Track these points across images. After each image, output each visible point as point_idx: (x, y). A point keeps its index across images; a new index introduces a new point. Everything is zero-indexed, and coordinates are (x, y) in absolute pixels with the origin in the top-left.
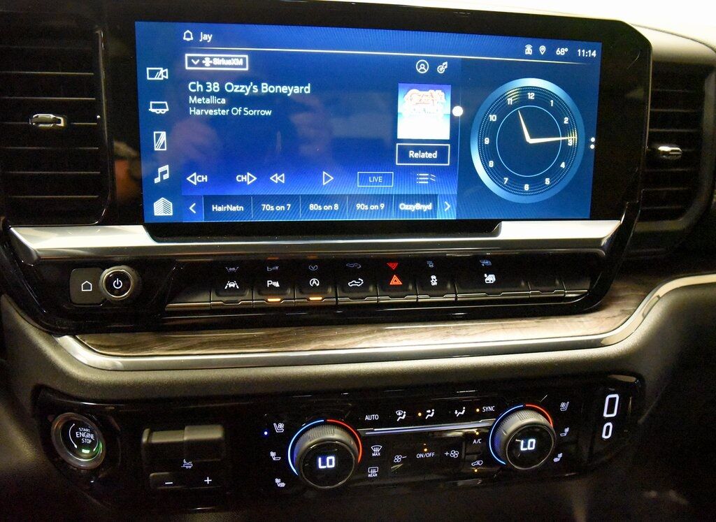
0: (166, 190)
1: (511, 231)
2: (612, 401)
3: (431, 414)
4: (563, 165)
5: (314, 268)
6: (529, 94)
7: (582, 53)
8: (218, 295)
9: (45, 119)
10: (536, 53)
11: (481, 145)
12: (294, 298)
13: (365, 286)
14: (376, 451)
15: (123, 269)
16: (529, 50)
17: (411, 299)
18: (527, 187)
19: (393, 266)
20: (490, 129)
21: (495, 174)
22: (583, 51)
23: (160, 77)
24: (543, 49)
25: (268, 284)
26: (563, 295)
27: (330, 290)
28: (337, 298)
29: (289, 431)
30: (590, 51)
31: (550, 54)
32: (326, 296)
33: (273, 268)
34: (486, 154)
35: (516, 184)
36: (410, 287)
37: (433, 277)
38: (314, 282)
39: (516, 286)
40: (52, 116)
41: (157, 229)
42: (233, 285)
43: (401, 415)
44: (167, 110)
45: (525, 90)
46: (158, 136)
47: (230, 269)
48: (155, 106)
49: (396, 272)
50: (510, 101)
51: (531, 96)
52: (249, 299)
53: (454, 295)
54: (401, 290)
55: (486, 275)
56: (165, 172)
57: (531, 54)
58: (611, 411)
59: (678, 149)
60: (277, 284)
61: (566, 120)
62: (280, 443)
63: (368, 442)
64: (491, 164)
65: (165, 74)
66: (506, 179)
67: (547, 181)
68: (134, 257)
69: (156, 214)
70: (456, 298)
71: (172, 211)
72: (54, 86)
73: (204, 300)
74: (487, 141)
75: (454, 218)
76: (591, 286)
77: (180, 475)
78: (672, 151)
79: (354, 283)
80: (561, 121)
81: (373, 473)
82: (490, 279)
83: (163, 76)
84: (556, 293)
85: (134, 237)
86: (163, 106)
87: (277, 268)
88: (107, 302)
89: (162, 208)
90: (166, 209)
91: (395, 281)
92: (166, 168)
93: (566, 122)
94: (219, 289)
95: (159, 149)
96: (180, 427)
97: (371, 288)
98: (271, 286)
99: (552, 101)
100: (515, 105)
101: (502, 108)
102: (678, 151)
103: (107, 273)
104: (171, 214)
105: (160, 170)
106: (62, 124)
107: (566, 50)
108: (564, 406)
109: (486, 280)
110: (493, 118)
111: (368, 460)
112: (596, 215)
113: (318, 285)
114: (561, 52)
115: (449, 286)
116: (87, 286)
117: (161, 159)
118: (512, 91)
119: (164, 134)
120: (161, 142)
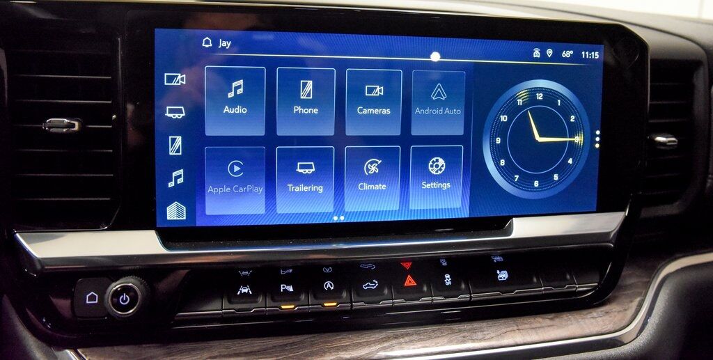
0: (178, 194)
1: (523, 228)
4: (570, 161)
6: (537, 94)
7: (586, 55)
8: (230, 302)
9: (59, 123)
10: (544, 57)
11: (494, 147)
12: (307, 303)
13: (380, 289)
15: (131, 282)
16: (537, 54)
17: (426, 300)
18: (536, 184)
19: (407, 266)
20: (501, 130)
21: (507, 172)
22: (587, 53)
23: (178, 82)
24: (550, 52)
25: (282, 288)
26: (574, 289)
27: (345, 294)
28: (351, 302)
30: (593, 53)
31: (557, 57)
32: (341, 301)
33: (288, 271)
34: (498, 153)
35: (526, 182)
36: (425, 289)
37: (447, 276)
38: (329, 285)
39: (529, 283)
40: (66, 120)
41: (169, 235)
42: (246, 291)
44: (184, 115)
45: (534, 91)
46: (173, 140)
47: (243, 273)
48: (171, 111)
49: (413, 272)
50: (520, 102)
51: (540, 96)
52: (263, 305)
53: (468, 296)
54: (416, 291)
55: (498, 272)
56: (179, 176)
57: (539, 56)
59: (673, 139)
60: (291, 289)
61: (573, 118)
64: (502, 163)
65: (182, 79)
66: (517, 176)
67: (556, 177)
68: (144, 267)
69: (168, 218)
70: (471, 297)
71: (185, 215)
73: (217, 307)
74: (498, 141)
75: (467, 215)
76: (601, 279)
78: (669, 141)
79: (368, 285)
80: (568, 119)
82: (503, 275)
83: (180, 82)
84: (568, 288)
85: (144, 243)
86: (180, 111)
87: (291, 271)
89: (174, 212)
90: (179, 213)
91: (410, 282)
92: (181, 172)
93: (572, 120)
94: (232, 296)
95: (174, 154)
97: (386, 291)
98: (285, 290)
99: (559, 101)
100: (525, 105)
101: (512, 109)
102: (674, 141)
103: (116, 286)
104: (185, 218)
105: (175, 174)
106: (76, 128)
107: (572, 52)
109: (499, 277)
110: (504, 118)
112: (603, 207)
113: (332, 288)
114: (567, 54)
115: (463, 286)
116: (92, 298)
117: (176, 163)
118: (521, 92)
119: (179, 139)
120: (176, 145)
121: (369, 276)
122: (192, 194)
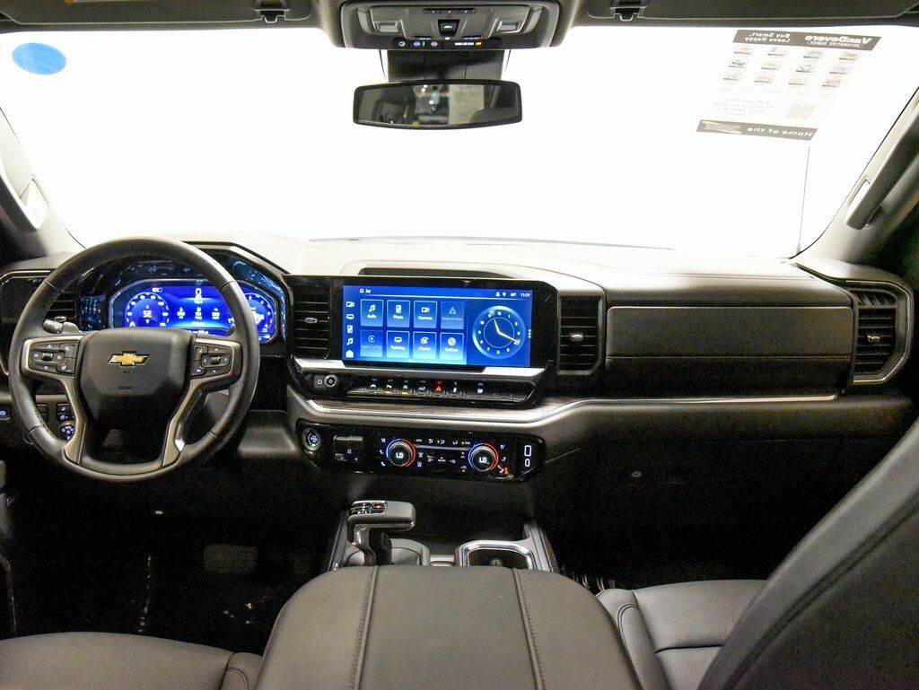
0: (350, 347)
1: (489, 371)
2: (528, 448)
3: (443, 442)
5: (406, 382)
7: (523, 295)
8: (368, 389)
9: (310, 320)
10: (501, 296)
11: (477, 335)
12: (396, 392)
13: (425, 390)
14: (421, 455)
15: (333, 376)
16: (498, 294)
18: (498, 352)
19: (439, 383)
20: (481, 327)
21: (484, 346)
23: (351, 305)
24: (504, 294)
25: (387, 386)
26: (513, 401)
27: (411, 390)
28: (413, 393)
29: (387, 442)
30: (527, 294)
31: (508, 296)
32: (409, 392)
33: (390, 380)
34: (479, 338)
35: (493, 351)
36: (444, 392)
37: (455, 388)
38: (406, 387)
39: (492, 395)
40: (313, 319)
41: (347, 362)
42: (374, 386)
43: (431, 441)
44: (353, 318)
45: (497, 311)
47: (374, 379)
48: (349, 316)
49: (441, 386)
50: (490, 316)
51: (499, 313)
52: (380, 391)
53: (462, 396)
54: (441, 392)
55: (478, 389)
56: (351, 341)
57: (499, 296)
58: (528, 453)
60: (390, 387)
61: (516, 324)
62: (384, 447)
63: (418, 450)
64: (482, 342)
65: (353, 304)
66: (489, 348)
67: (508, 350)
68: (339, 373)
69: (347, 357)
70: (463, 398)
72: (313, 307)
73: (362, 391)
74: (480, 332)
75: (465, 363)
76: (527, 398)
77: (346, 456)
79: (421, 388)
80: (514, 325)
81: (420, 465)
82: (480, 391)
84: (509, 399)
85: (338, 365)
86: (352, 316)
87: (392, 380)
88: (328, 388)
89: (350, 354)
91: (439, 389)
92: (352, 339)
94: (368, 387)
95: (349, 332)
96: (348, 436)
97: (428, 391)
99: (509, 315)
100: (492, 317)
101: (486, 319)
103: (328, 377)
104: (353, 356)
105: (349, 340)
106: (316, 322)
107: (516, 294)
108: (502, 447)
109: (478, 391)
111: (418, 459)
112: (533, 365)
114: (513, 295)
115: (461, 393)
116: (320, 382)
117: (350, 336)
118: (491, 311)
119: (351, 327)
120: (350, 329)
121: (422, 385)
122: (356, 348)
